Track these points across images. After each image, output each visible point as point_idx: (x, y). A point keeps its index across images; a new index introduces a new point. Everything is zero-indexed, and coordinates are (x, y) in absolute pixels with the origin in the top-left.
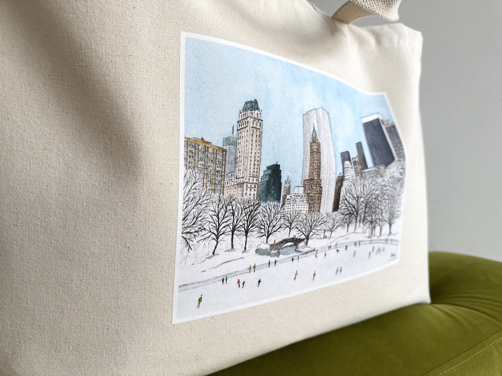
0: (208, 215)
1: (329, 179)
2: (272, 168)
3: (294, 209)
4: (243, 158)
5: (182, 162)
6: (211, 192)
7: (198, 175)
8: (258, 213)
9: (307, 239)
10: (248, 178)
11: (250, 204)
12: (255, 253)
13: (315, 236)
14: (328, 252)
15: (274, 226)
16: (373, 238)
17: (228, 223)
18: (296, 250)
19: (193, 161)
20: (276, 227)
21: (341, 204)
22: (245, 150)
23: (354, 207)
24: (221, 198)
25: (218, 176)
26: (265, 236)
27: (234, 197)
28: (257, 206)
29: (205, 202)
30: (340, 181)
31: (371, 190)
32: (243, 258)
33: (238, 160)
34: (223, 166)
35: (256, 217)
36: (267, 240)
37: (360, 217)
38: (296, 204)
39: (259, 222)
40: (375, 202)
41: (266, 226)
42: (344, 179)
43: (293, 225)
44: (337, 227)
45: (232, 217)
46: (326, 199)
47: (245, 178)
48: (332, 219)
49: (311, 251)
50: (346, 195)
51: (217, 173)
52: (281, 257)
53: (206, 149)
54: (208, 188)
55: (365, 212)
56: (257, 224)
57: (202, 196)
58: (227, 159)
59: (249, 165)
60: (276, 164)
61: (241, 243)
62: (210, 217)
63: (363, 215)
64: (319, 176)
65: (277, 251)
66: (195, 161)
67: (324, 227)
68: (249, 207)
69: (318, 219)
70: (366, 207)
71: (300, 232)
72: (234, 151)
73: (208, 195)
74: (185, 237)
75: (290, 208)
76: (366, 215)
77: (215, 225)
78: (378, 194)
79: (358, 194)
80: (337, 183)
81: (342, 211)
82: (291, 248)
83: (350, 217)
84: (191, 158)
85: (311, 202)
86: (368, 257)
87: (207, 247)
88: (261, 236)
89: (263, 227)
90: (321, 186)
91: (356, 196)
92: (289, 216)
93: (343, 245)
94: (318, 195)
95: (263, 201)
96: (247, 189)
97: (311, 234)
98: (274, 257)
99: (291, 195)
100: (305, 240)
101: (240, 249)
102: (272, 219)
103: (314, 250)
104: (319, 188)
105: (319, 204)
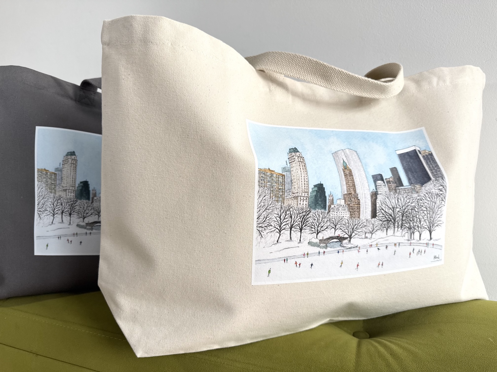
0: (274, 217)
1: (365, 194)
2: (318, 186)
3: (338, 215)
4: (296, 180)
5: (257, 183)
6: (275, 202)
7: (267, 191)
8: (310, 217)
9: (350, 238)
10: (301, 193)
11: (303, 210)
12: (308, 244)
13: (356, 236)
14: (369, 249)
15: (322, 227)
16: (412, 241)
17: (288, 222)
18: (341, 245)
19: (264, 183)
20: (323, 227)
21: (379, 212)
22: (297, 175)
23: (391, 215)
24: (282, 206)
25: (280, 192)
26: (315, 233)
27: (291, 206)
28: (308, 212)
29: (272, 208)
30: (375, 195)
31: (407, 203)
32: (299, 247)
33: (293, 181)
34: (283, 186)
35: (308, 220)
36: (317, 236)
37: (398, 223)
38: (339, 212)
39: (310, 223)
40: (411, 212)
41: (315, 226)
42: (378, 193)
43: (337, 227)
44: (377, 230)
45: (290, 219)
46: (364, 208)
47: (299, 193)
48: (371, 224)
49: (354, 247)
50: (382, 205)
51: (279, 190)
52: (329, 249)
53: (272, 175)
54: (273, 199)
55: (402, 220)
56: (308, 225)
57: (269, 204)
58: (286, 181)
59: (301, 184)
60: (320, 183)
61: (297, 237)
62: (275, 218)
63: (401, 222)
64: (355, 191)
65: (325, 244)
66: (265, 182)
67: (365, 230)
68: (302, 213)
69: (359, 223)
70: (403, 216)
71: (343, 232)
72: (290, 176)
73: (273, 204)
74: (259, 229)
75: (335, 215)
76: (404, 222)
77: (278, 223)
78: (414, 206)
79: (393, 205)
80: (372, 197)
81: (380, 218)
82: (336, 243)
83: (388, 223)
84: (262, 181)
85: (352, 211)
86: (409, 257)
87: (273, 237)
88: (312, 233)
89: (313, 227)
90: (359, 199)
91: (391, 207)
92: (334, 220)
93: (383, 245)
94: (357, 205)
95: (313, 209)
96: (300, 201)
97: (353, 234)
98: (323, 249)
99: (334, 205)
100: (349, 239)
101: (297, 241)
102: (320, 222)
103: (357, 247)
104: (357, 200)
105: (359, 212)
